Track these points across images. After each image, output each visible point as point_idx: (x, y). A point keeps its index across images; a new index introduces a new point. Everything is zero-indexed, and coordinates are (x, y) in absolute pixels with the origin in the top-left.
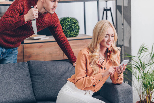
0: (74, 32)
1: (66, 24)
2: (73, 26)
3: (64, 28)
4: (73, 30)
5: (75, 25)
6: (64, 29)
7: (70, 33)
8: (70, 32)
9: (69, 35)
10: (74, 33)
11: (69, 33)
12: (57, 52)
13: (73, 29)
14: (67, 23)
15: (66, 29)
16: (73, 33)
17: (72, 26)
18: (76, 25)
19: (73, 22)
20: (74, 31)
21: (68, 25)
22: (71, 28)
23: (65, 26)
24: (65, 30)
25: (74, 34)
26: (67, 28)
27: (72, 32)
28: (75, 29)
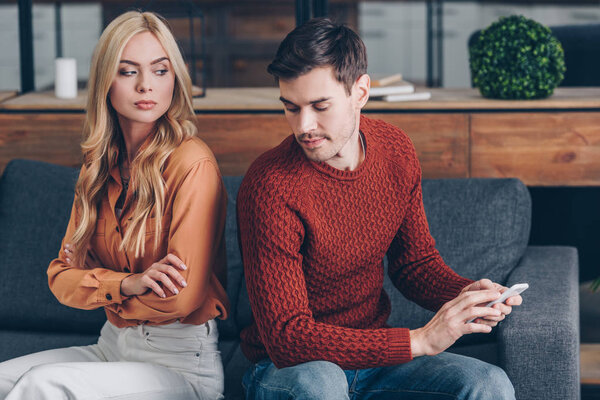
0: (528, 77)
1: (497, 44)
2: (523, 54)
3: (488, 61)
4: (520, 70)
5: (532, 50)
6: (486, 64)
7: (511, 83)
8: (511, 76)
9: (505, 90)
10: (526, 83)
11: (504, 80)
12: (441, 153)
13: (522, 67)
14: (500, 40)
15: (492, 64)
16: (522, 83)
17: (519, 56)
18: (536, 53)
19: (527, 37)
20: (524, 75)
21: (502, 50)
22: (512, 63)
23: (490, 54)
24: (491, 69)
25: (527, 88)
26: (496, 62)
27: (517, 78)
28: (530, 67)
